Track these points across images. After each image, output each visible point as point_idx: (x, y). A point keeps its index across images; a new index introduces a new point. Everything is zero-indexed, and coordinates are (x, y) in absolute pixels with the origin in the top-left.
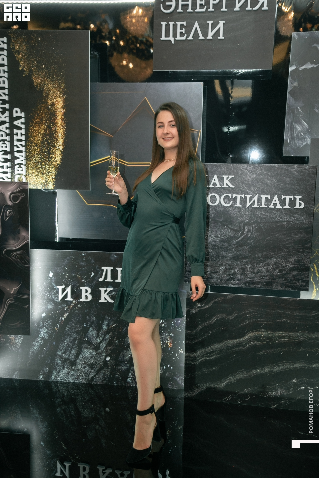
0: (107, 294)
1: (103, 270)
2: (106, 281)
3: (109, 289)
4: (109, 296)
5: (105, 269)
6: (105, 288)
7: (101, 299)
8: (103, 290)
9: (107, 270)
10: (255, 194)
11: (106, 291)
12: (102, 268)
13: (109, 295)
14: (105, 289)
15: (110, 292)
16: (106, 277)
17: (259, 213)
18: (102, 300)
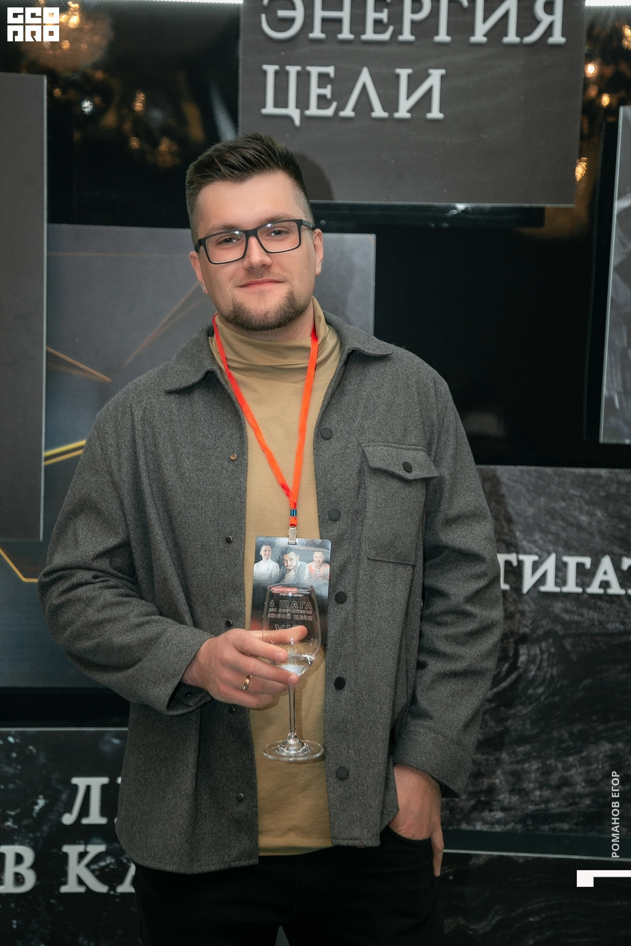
0: (88, 866)
1: (75, 788)
2: (85, 821)
3: (95, 849)
4: (93, 871)
5: (81, 782)
6: (80, 844)
7: (65, 883)
8: (72, 850)
9: (88, 789)
10: (545, 554)
11: (82, 855)
12: (75, 781)
13: (94, 867)
14: (81, 848)
15: (99, 857)
16: (85, 810)
17: (558, 607)
18: (71, 887)
